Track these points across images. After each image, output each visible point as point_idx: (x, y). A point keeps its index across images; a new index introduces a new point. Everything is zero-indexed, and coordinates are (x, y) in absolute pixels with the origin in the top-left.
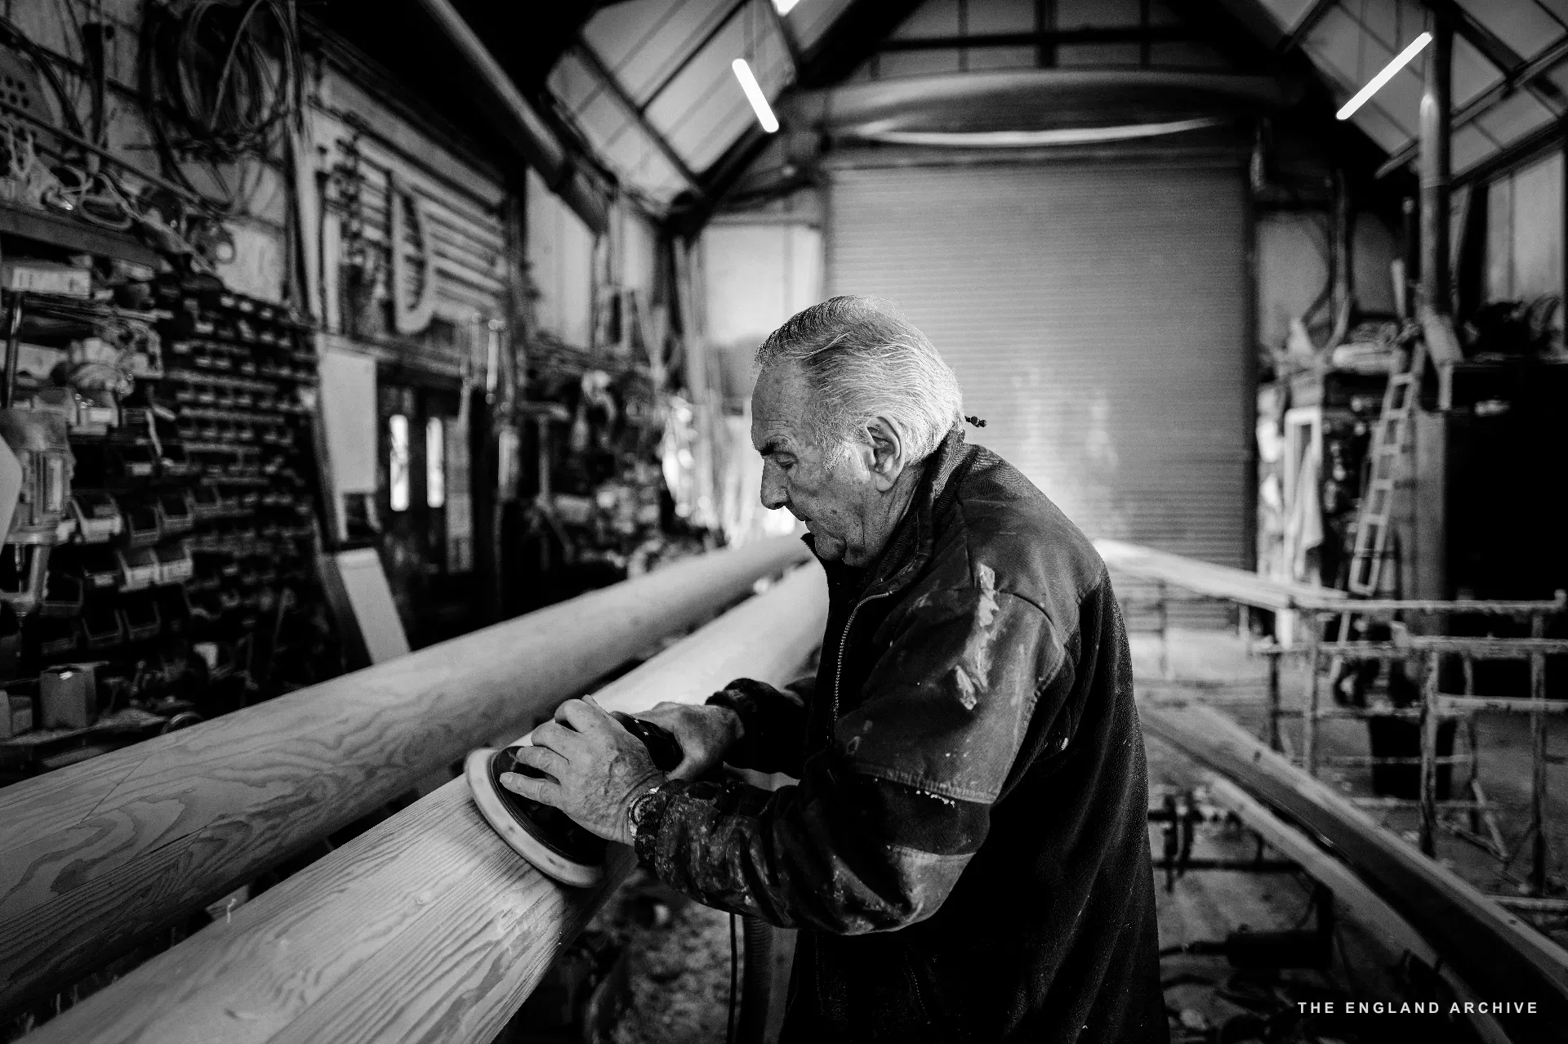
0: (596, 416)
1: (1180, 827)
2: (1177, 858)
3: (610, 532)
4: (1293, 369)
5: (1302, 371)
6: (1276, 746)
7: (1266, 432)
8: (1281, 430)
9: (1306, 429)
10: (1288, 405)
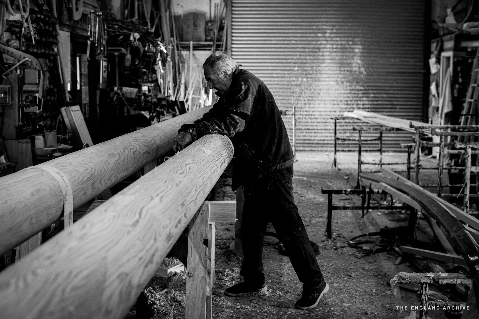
0: (135, 51)
1: (367, 195)
2: (365, 206)
3: (146, 102)
4: (446, 31)
5: (450, 33)
6: (409, 179)
7: (432, 61)
8: (438, 61)
9: (448, 58)
10: (442, 50)
